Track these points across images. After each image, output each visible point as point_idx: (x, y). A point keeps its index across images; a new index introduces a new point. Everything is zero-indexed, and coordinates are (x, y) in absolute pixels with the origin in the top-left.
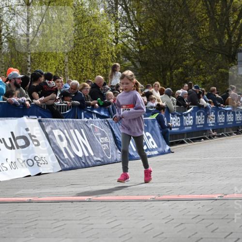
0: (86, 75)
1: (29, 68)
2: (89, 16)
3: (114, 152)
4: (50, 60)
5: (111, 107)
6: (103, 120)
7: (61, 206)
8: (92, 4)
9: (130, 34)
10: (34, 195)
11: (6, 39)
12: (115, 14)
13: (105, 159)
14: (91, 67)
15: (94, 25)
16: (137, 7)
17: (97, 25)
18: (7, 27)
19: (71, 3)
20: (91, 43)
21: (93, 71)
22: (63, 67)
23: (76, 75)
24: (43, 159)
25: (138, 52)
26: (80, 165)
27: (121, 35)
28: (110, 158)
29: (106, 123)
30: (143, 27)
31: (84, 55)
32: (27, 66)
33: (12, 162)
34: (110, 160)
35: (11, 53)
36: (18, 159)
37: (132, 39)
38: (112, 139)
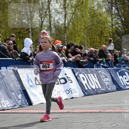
0: (96, 45)
1: (66, 42)
2: (97, 13)
3: (112, 86)
4: (77, 37)
5: (110, 62)
6: (106, 69)
7: (85, 115)
8: (98, 7)
9: (120, 22)
10: (70, 109)
11: (53, 27)
12: (111, 12)
13: (107, 89)
14: (99, 41)
15: (100, 18)
16: (123, 8)
17: (101, 18)
18: (54, 20)
19: (88, 7)
20: (99, 28)
21: (100, 43)
22: (84, 41)
23: (91, 45)
24: (74, 90)
25: (124, 32)
26: (94, 93)
27: (115, 23)
28: (110, 89)
29: (108, 70)
30: (127, 18)
31: (95, 34)
32: (64, 40)
33: (58, 92)
34: (110, 90)
35: (56, 34)
36: (61, 90)
37: (121, 25)
38: (111, 79)
